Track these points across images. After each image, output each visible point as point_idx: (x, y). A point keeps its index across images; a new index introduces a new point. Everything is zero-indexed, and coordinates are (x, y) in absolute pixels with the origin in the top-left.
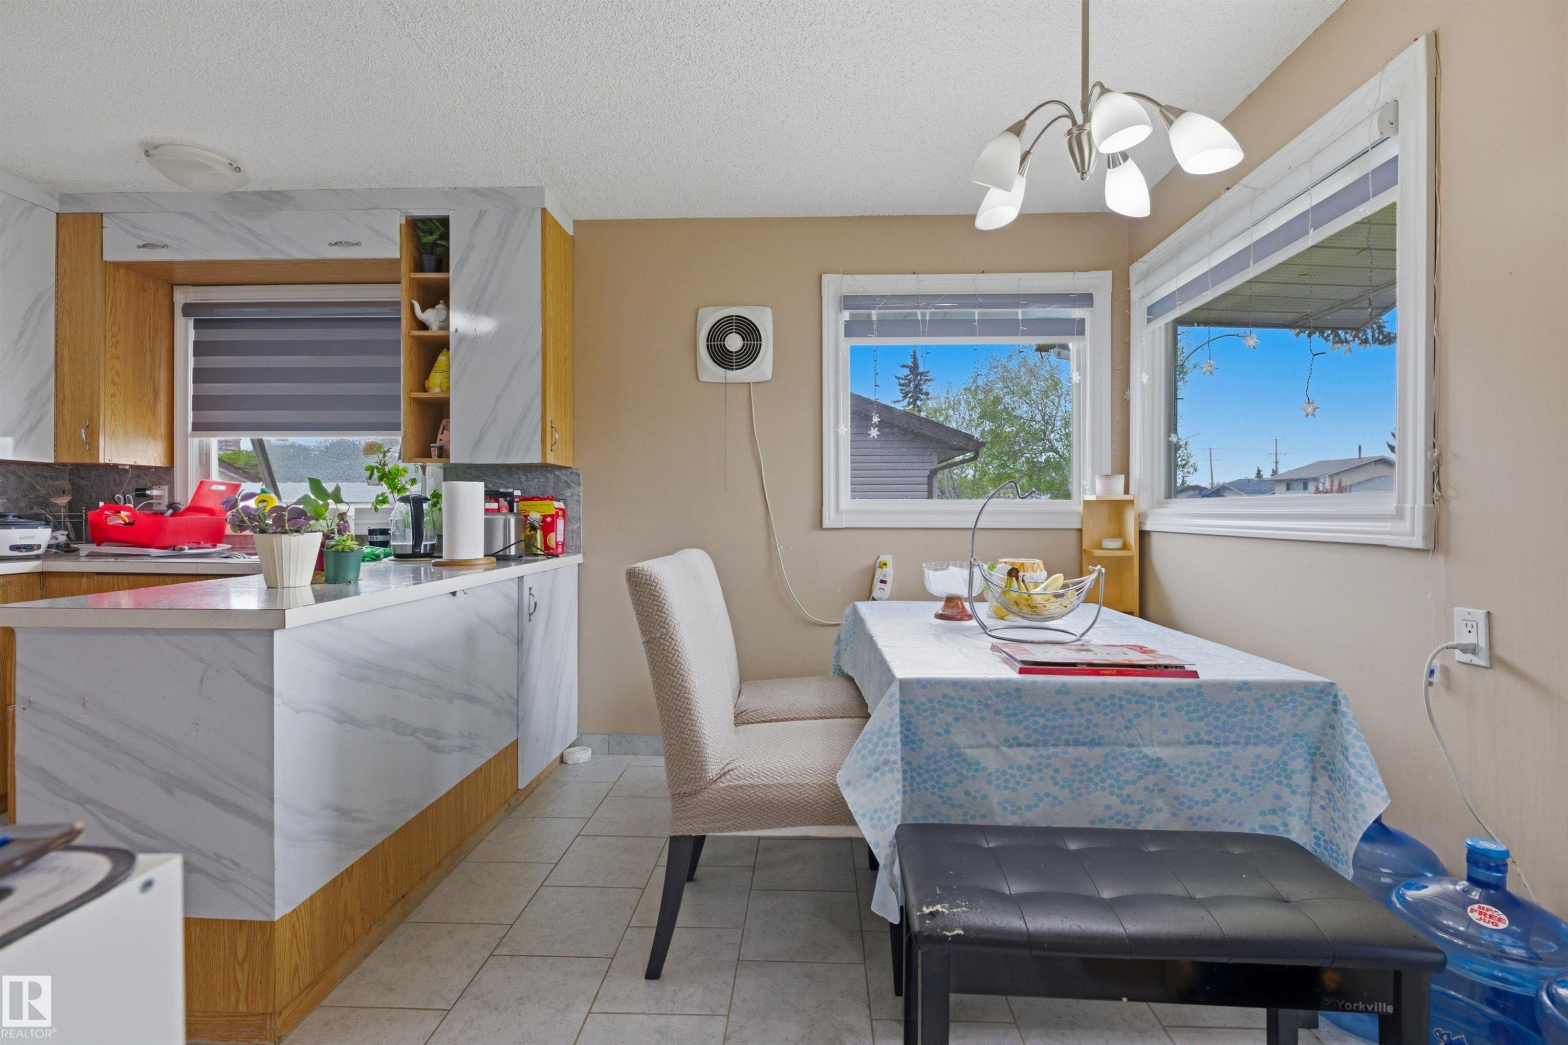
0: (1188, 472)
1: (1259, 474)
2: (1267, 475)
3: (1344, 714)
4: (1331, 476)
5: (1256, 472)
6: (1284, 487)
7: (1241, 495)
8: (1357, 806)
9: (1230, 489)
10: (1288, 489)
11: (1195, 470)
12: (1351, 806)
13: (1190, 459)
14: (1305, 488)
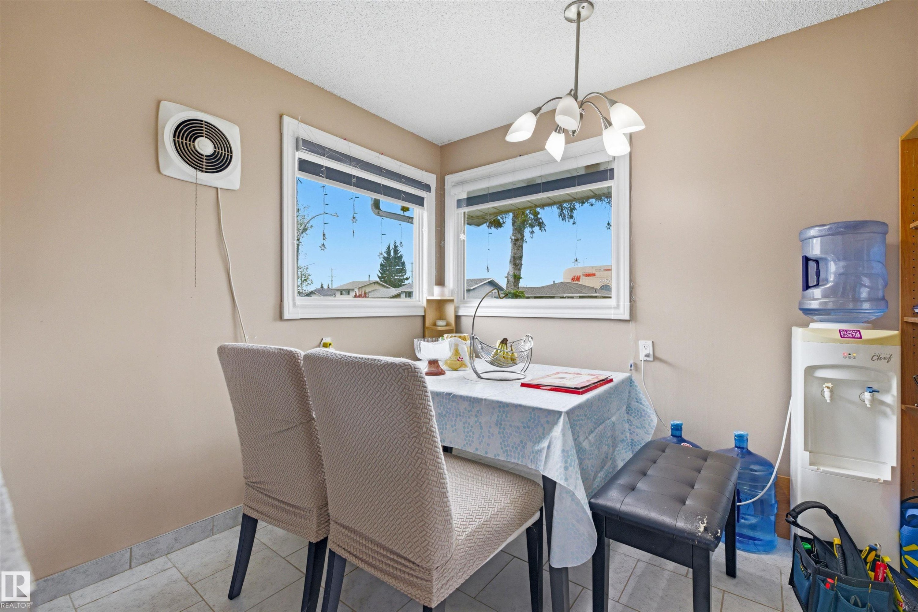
0: (308, 284)
1: (322, 287)
2: (325, 287)
3: (636, 386)
4: (359, 288)
5: (321, 285)
6: (339, 293)
7: (320, 296)
8: (649, 421)
9: (315, 293)
10: (341, 294)
11: (312, 282)
12: (646, 422)
13: (310, 277)
14: (349, 294)
